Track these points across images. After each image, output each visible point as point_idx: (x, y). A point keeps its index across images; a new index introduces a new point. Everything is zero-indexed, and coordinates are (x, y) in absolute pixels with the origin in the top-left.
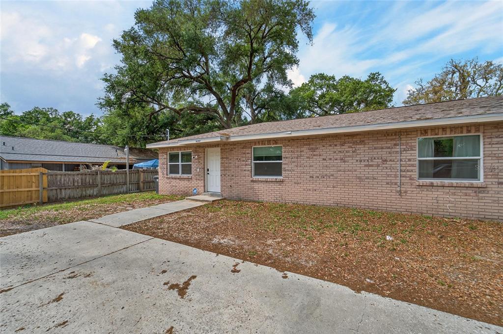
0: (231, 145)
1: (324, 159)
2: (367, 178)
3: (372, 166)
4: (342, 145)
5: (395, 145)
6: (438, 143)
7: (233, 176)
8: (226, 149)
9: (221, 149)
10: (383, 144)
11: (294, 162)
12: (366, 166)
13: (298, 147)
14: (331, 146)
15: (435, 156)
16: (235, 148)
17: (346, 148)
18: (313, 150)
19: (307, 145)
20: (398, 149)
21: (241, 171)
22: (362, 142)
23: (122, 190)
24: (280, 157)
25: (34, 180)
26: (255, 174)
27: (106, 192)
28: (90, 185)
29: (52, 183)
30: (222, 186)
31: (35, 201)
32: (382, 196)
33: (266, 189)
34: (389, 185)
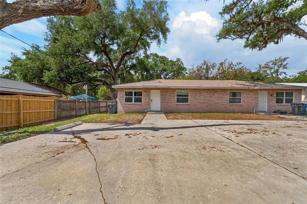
0: (166, 89)
1: (205, 97)
2: (217, 103)
3: (218, 99)
4: (210, 92)
5: (225, 93)
6: (233, 93)
7: (167, 103)
8: (164, 91)
9: (161, 91)
10: (221, 93)
11: (194, 98)
12: (217, 99)
13: (195, 92)
14: (207, 92)
15: (233, 97)
16: (168, 91)
17: (211, 93)
18: (201, 93)
19: (199, 92)
20: (225, 94)
21: (172, 100)
22: (216, 92)
23: (84, 112)
24: (188, 96)
25: (53, 104)
26: (177, 102)
27: (78, 114)
28: (73, 109)
29: (59, 107)
30: (161, 107)
31: (53, 118)
32: (222, 109)
33: (182, 108)
34: (223, 105)
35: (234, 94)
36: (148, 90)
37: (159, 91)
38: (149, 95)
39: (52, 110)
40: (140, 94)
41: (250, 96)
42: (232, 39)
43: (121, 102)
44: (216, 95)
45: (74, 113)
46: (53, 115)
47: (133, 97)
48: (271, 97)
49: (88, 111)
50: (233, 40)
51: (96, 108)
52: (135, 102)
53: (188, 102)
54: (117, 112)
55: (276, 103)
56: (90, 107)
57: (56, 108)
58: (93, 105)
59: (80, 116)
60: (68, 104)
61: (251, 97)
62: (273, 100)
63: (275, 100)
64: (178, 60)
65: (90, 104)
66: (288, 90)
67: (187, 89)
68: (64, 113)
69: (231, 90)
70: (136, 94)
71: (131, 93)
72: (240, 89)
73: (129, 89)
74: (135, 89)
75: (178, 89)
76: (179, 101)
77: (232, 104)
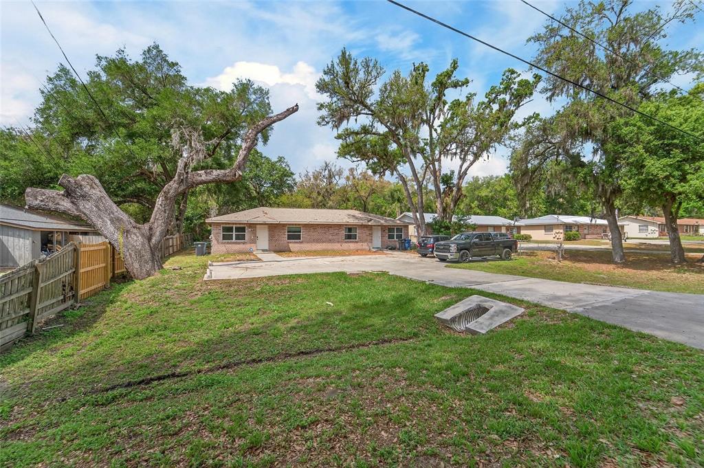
1: (319, 233)
2: (332, 240)
7: (277, 240)
8: (272, 226)
9: (269, 227)
11: (307, 234)
16: (278, 227)
19: (312, 227)
20: (340, 230)
21: (282, 237)
22: (331, 227)
24: (300, 232)
26: (288, 239)
32: (337, 246)
33: (294, 246)
34: (339, 242)
35: (350, 230)
36: (253, 226)
37: (267, 227)
38: (254, 232)
40: (243, 230)
41: (365, 232)
43: (217, 240)
44: (331, 231)
47: (234, 233)
48: (383, 233)
52: (236, 239)
53: (300, 239)
55: (388, 239)
62: (385, 236)
63: (387, 235)
64: (281, 159)
66: (397, 226)
67: (299, 224)
69: (346, 225)
70: (238, 229)
71: (230, 229)
72: (355, 225)
73: (229, 224)
74: (236, 223)
75: (289, 224)
76: (289, 237)
77: (347, 240)
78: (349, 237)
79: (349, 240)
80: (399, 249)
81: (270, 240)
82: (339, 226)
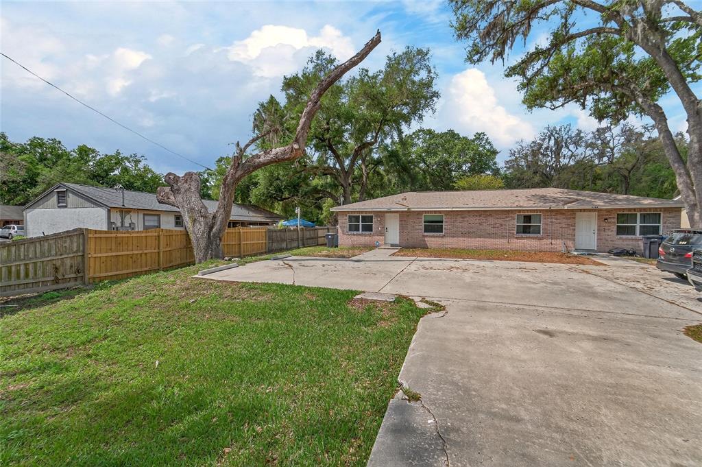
0: (408, 213)
1: (470, 223)
2: (493, 234)
3: (495, 227)
7: (409, 233)
8: (404, 215)
9: (400, 215)
10: (500, 217)
11: (452, 225)
13: (454, 216)
14: (474, 216)
15: (524, 223)
16: (411, 215)
17: (482, 218)
18: (463, 218)
20: (508, 219)
21: (416, 229)
23: (295, 244)
24: (442, 222)
25: (264, 235)
26: (425, 232)
27: (289, 246)
28: (283, 240)
29: (270, 238)
30: (400, 239)
31: (264, 251)
32: (500, 243)
33: (433, 241)
34: (503, 237)
35: (528, 219)
36: (381, 214)
37: (397, 215)
38: (382, 222)
39: (264, 242)
40: (370, 219)
41: (558, 221)
42: (553, 107)
43: (343, 231)
45: (284, 245)
46: (264, 247)
47: (361, 223)
48: (604, 224)
49: (300, 244)
50: (553, 109)
51: (313, 238)
52: (363, 231)
53: (442, 232)
54: (337, 246)
55: (618, 234)
56: (303, 238)
57: (267, 238)
58: (307, 234)
59: (291, 249)
60: (278, 234)
61: (560, 223)
62: (609, 230)
63: (615, 228)
64: (479, 136)
65: (303, 233)
66: (645, 209)
68: (275, 246)
69: (520, 211)
70: (364, 219)
71: (357, 219)
72: (537, 211)
73: (354, 212)
74: (362, 212)
75: (426, 212)
76: (427, 229)
77: (520, 235)
78: (525, 230)
79: (524, 235)
80: (643, 256)
81: (401, 232)
82: (507, 213)
